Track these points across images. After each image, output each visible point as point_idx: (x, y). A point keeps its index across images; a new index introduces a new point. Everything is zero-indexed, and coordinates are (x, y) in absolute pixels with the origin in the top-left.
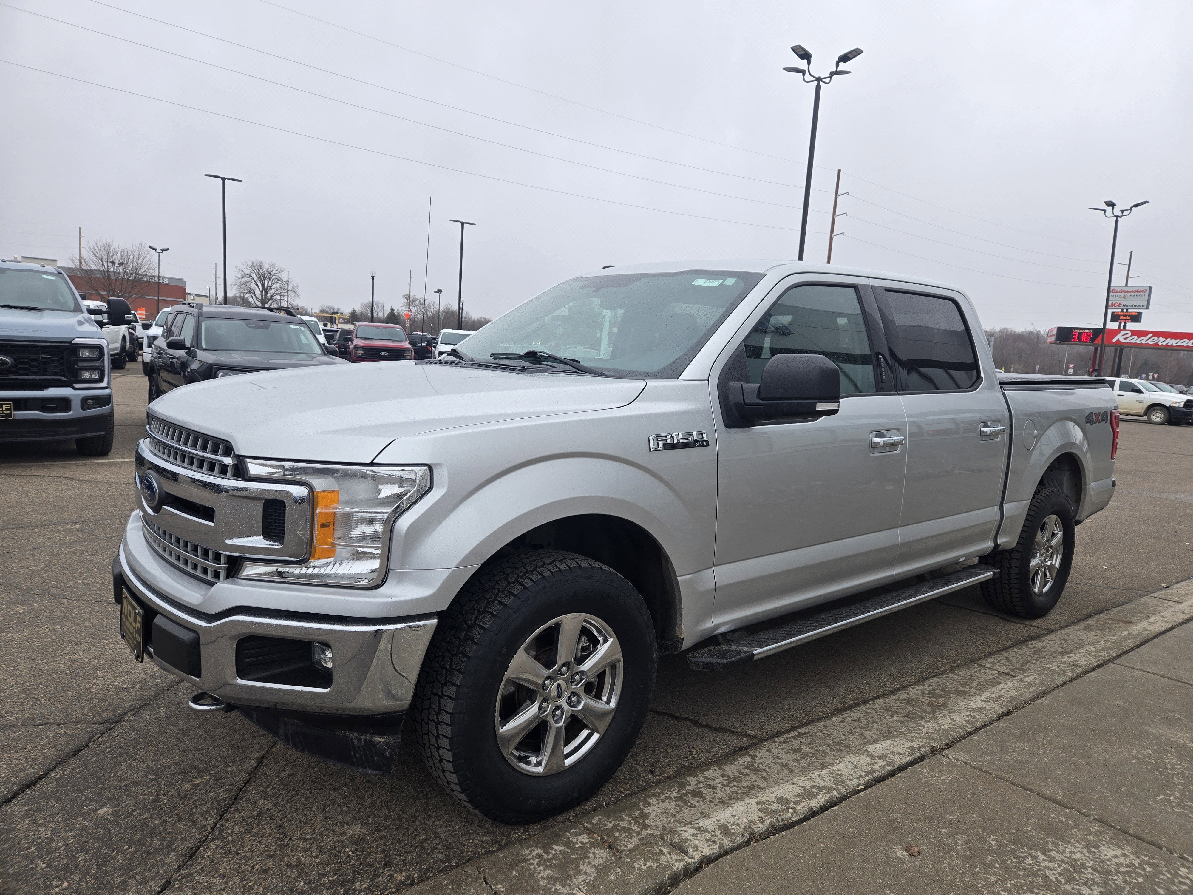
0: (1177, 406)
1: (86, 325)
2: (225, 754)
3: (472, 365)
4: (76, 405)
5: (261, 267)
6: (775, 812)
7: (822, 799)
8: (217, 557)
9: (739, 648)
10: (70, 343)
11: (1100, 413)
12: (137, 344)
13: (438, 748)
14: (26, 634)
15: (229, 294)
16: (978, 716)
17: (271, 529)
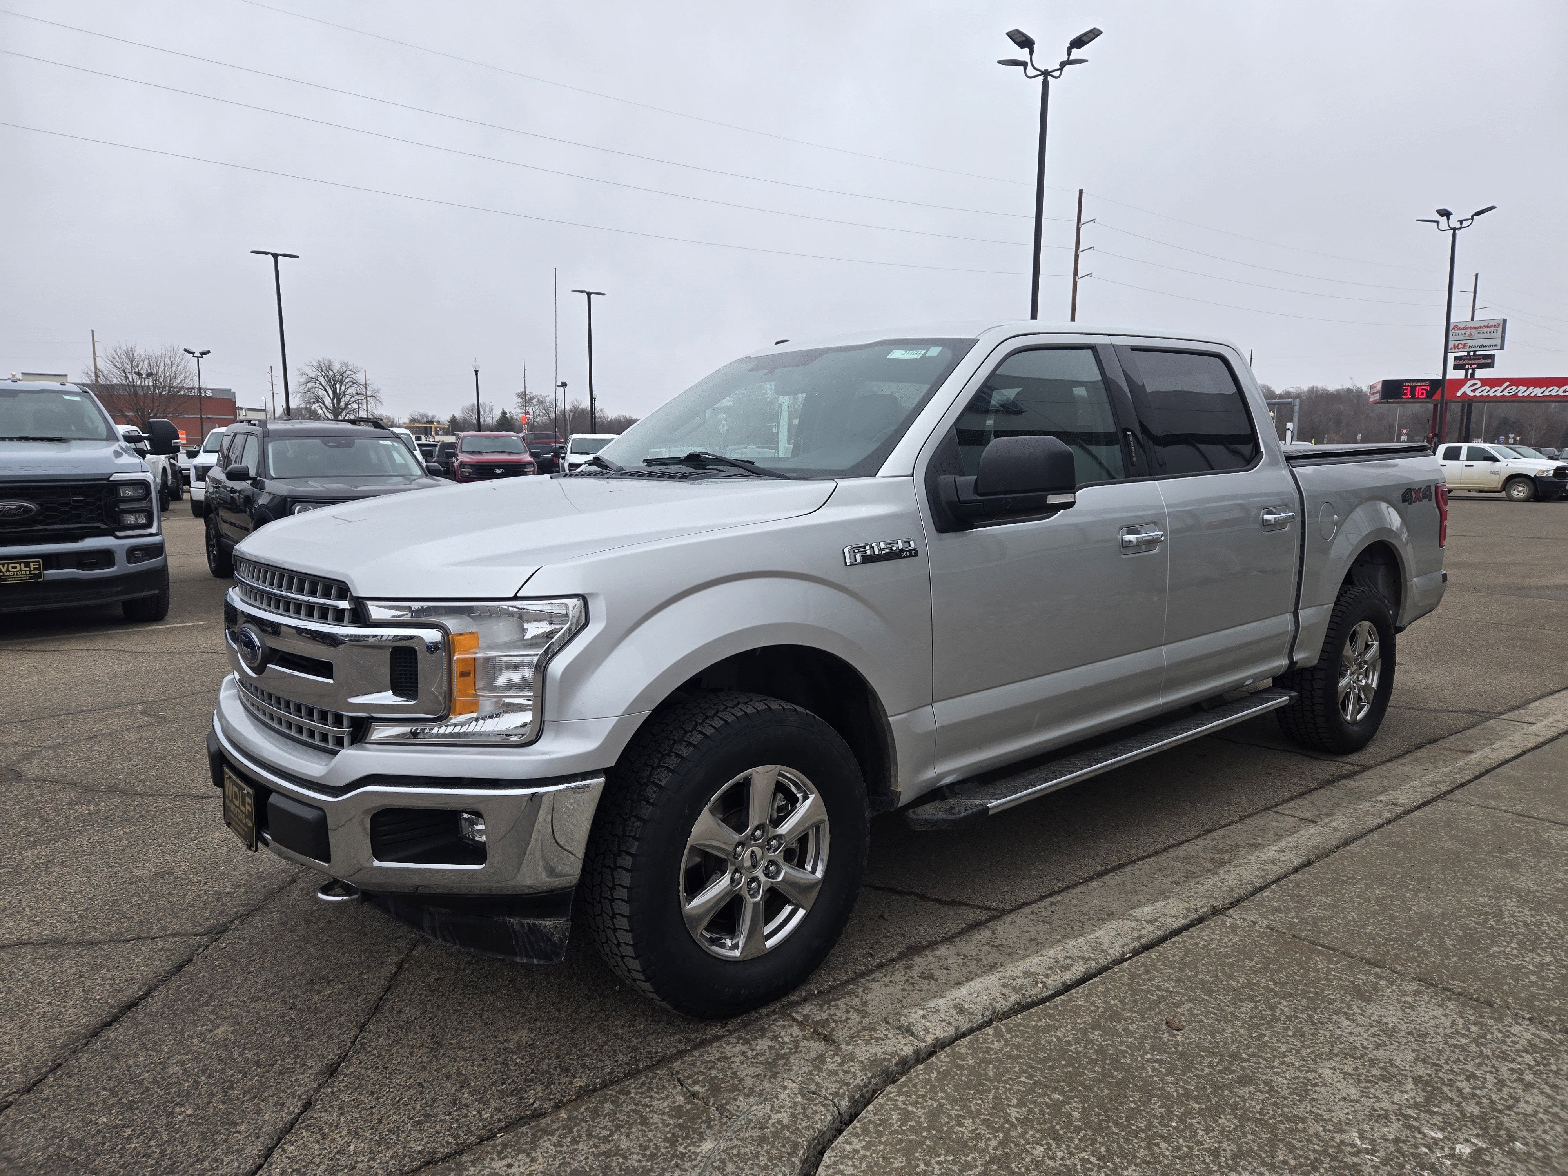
0: (1544, 475)
1: (125, 456)
2: (358, 959)
3: (622, 474)
4: (121, 556)
5: (329, 368)
6: (1021, 987)
7: (1078, 970)
8: (338, 720)
9: (969, 802)
10: (108, 479)
11: (1420, 489)
12: (181, 477)
13: (615, 930)
14: (97, 838)
15: (292, 405)
16: (1270, 868)
17: (401, 682)
